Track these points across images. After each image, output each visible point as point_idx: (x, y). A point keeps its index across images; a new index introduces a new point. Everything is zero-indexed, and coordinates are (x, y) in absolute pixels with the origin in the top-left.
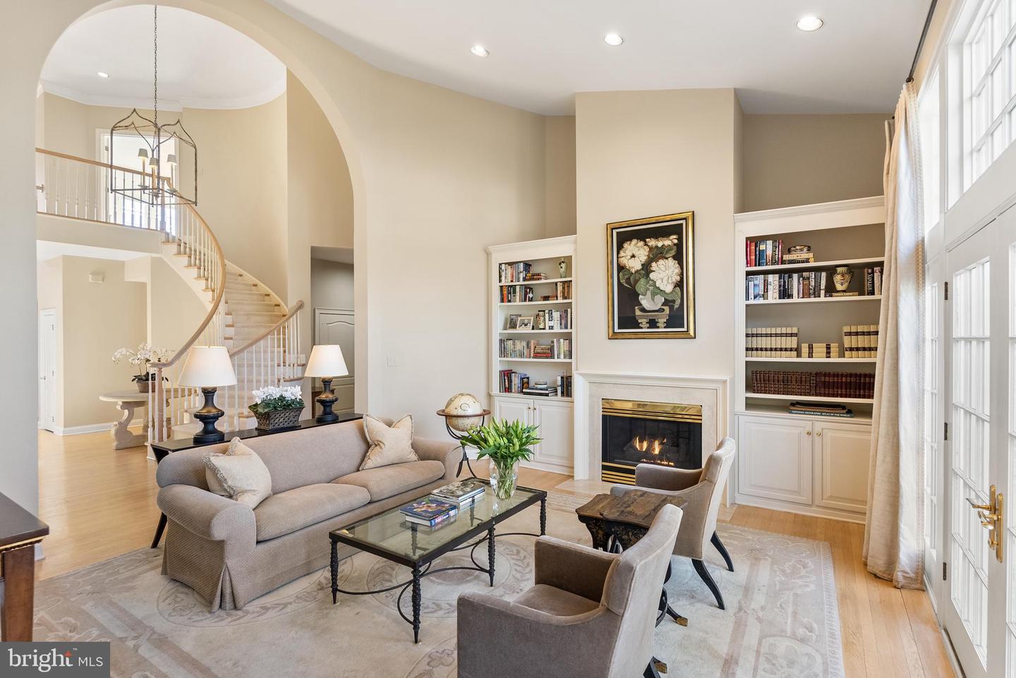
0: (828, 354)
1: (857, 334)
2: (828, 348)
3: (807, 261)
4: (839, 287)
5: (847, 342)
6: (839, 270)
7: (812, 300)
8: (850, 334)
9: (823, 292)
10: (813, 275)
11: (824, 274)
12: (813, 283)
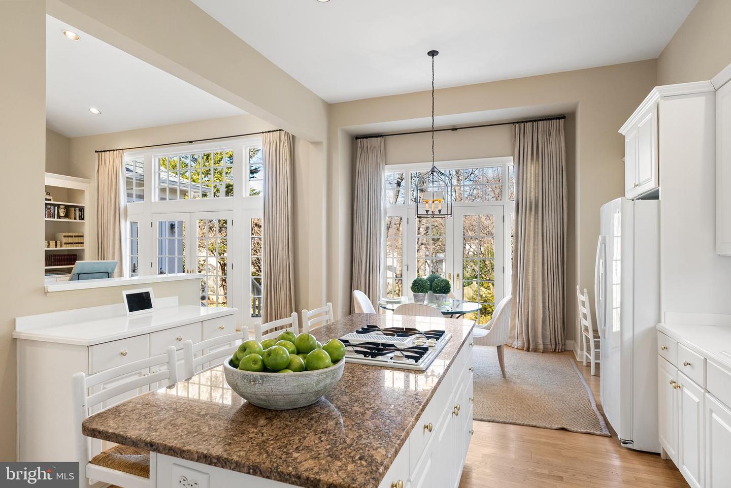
0: (56, 246)
1: (68, 236)
2: (56, 243)
3: (50, 200)
4: (62, 214)
5: (64, 240)
6: (61, 207)
7: (52, 219)
8: (65, 236)
9: (56, 216)
10: (52, 207)
11: (56, 208)
12: (52, 211)
